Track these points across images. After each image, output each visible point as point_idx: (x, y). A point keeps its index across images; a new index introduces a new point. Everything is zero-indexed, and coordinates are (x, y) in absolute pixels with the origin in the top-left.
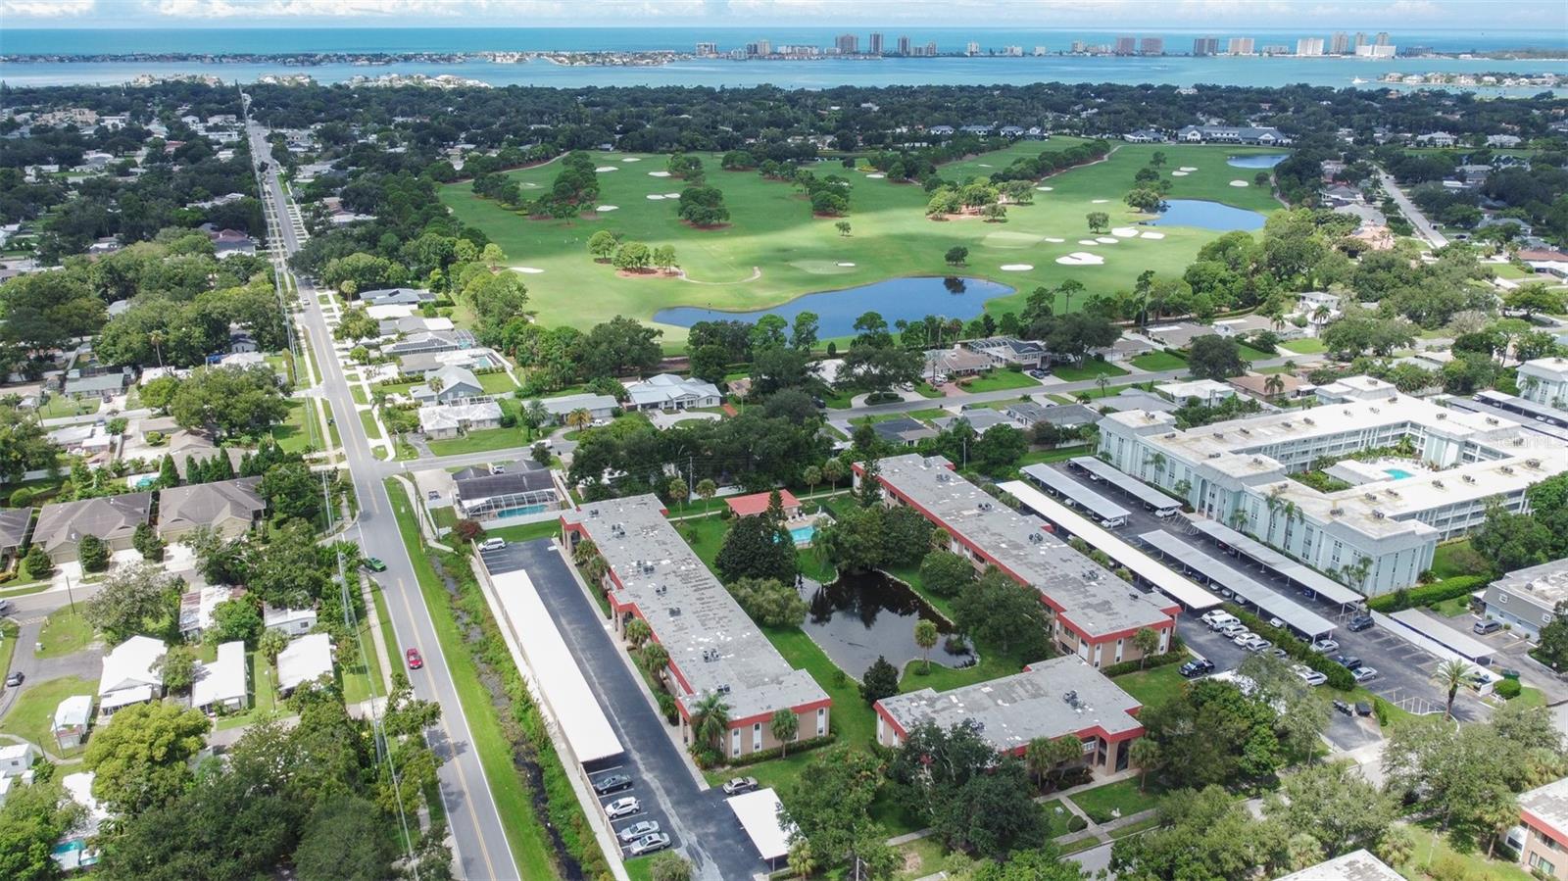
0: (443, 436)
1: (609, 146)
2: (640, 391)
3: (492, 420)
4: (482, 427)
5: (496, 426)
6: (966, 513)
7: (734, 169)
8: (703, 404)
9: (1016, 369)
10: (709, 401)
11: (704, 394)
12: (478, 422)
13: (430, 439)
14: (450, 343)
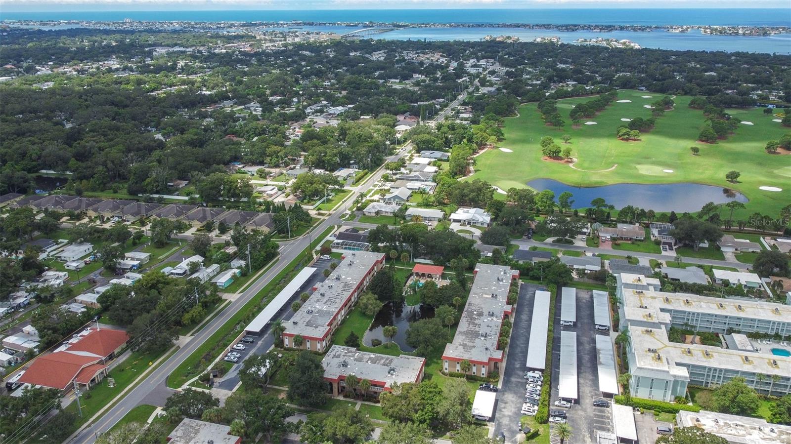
0: (369, 214)
1: (643, 88)
2: (462, 214)
3: (391, 213)
4: (386, 214)
5: (392, 215)
6: (484, 296)
7: (694, 108)
8: (479, 225)
9: (658, 243)
10: (482, 223)
11: (481, 220)
12: (386, 212)
13: (364, 215)
14: (422, 178)
